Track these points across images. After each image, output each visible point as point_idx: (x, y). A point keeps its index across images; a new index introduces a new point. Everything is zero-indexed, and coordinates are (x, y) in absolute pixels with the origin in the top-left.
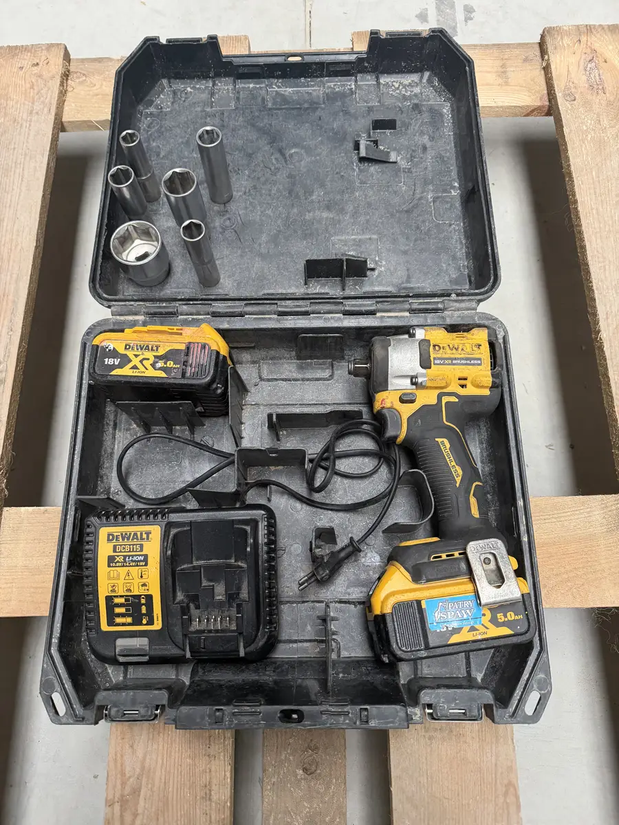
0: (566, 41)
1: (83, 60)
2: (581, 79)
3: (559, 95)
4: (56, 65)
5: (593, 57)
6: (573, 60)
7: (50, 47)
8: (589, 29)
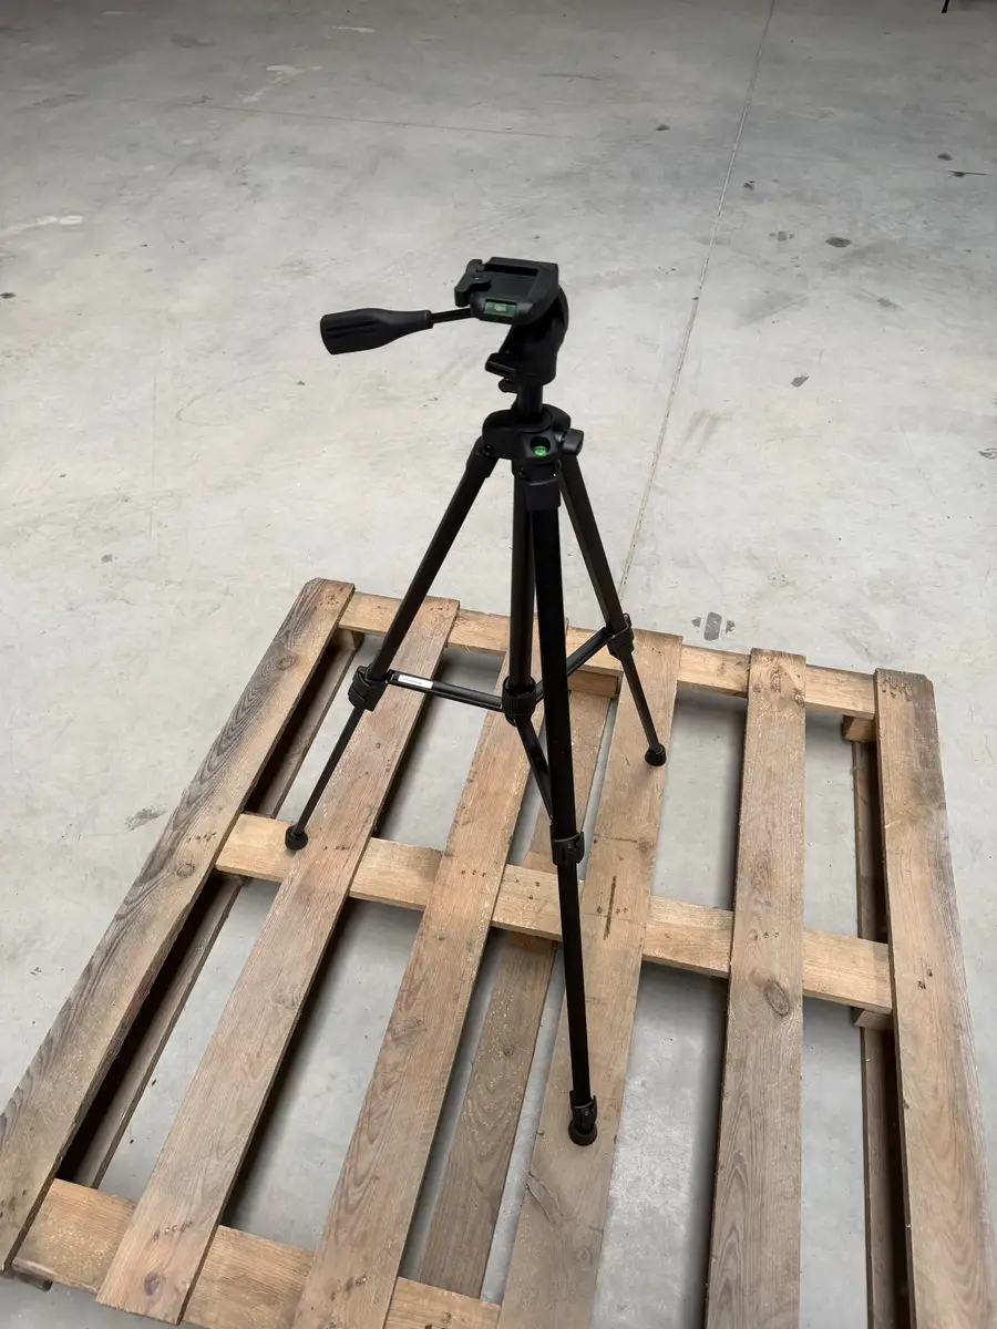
0: (764, 658)
1: (467, 611)
2: (767, 682)
3: (751, 687)
4: (452, 612)
5: (778, 670)
6: (766, 669)
7: (451, 601)
8: (781, 654)
